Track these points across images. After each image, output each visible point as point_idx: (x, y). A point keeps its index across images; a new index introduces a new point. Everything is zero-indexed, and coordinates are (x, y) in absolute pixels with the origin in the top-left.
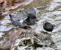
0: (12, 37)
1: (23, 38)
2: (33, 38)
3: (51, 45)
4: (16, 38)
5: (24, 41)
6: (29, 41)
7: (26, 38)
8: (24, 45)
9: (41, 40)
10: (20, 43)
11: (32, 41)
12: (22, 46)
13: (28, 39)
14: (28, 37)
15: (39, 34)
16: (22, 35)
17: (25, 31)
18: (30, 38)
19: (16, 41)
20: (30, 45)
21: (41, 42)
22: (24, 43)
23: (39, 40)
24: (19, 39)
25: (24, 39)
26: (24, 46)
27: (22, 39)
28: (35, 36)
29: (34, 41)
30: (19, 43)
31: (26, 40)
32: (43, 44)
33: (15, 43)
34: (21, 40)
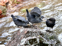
0: (17, 36)
2: (38, 37)
3: (57, 44)
4: (21, 37)
6: (35, 40)
7: (31, 37)
8: (30, 44)
9: (47, 39)
10: (26, 42)
11: (38, 40)
14: (34, 36)
15: (44, 34)
16: (28, 34)
17: (30, 30)
18: (35, 37)
19: (22, 41)
20: (36, 44)
21: (47, 41)
22: (30, 43)
23: (45, 39)
24: (25, 38)
25: (29, 38)
26: (29, 45)
28: (40, 35)
29: (40, 40)
31: (31, 39)
32: (49, 43)
33: (21, 42)
34: (27, 39)
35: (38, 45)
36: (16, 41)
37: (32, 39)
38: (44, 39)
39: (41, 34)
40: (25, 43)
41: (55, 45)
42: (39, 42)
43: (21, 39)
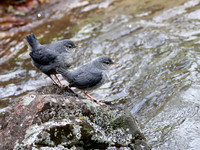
0: (15, 118)
1: (47, 121)
2: (78, 121)
3: (133, 141)
4: (27, 122)
5: (52, 131)
6: (68, 129)
7: (56, 120)
8: (53, 143)
9: (104, 127)
10: (39, 136)
11: (77, 130)
12: (45, 145)
13: (64, 123)
14: (64, 117)
15: (96, 111)
16: (46, 113)
17: (54, 100)
18: (69, 122)
19: (28, 132)
20: (69, 142)
21: (103, 132)
22: (53, 138)
23: (97, 128)
25: (52, 124)
26: (50, 146)
27: (47, 124)
28: (84, 114)
29: (83, 131)
30: (35, 135)
31: (58, 127)
32: (109, 140)
33: (26, 136)
34: (43, 127)
35: (78, 145)
36: (12, 134)
37: (60, 128)
38: (95, 126)
39: (87, 113)
40: (38, 140)
41: (129, 146)
42: (79, 136)
43: (26, 127)
